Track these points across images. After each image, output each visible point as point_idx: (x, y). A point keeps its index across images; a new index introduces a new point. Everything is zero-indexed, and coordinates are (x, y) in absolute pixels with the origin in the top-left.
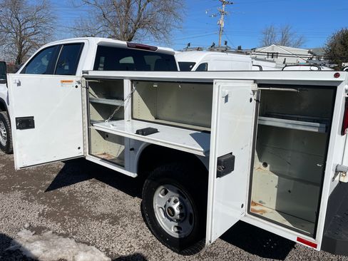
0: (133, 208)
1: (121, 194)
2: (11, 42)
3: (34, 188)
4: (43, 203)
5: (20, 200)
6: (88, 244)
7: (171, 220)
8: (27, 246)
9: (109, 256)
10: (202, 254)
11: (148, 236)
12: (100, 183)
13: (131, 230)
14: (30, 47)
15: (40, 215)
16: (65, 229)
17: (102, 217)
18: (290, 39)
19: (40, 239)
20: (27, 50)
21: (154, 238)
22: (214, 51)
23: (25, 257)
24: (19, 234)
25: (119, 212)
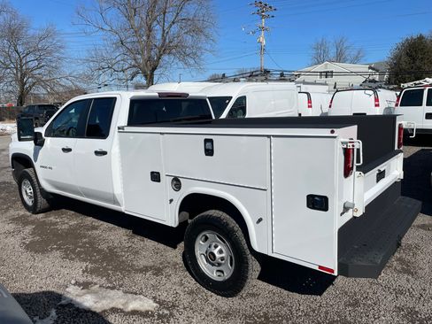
0: (175, 259)
1: (161, 246)
2: (10, 79)
3: (71, 247)
4: (85, 260)
5: (60, 260)
6: (136, 294)
7: (213, 265)
8: (79, 300)
9: (157, 302)
10: (244, 296)
11: (192, 283)
12: (139, 237)
13: (175, 279)
14: (34, 84)
15: (84, 272)
16: (111, 283)
17: (145, 270)
18: (346, 53)
19: (88, 293)
20: (30, 87)
21: (198, 285)
22: (253, 81)
23: (78, 309)
24: (67, 290)
25: (161, 264)
